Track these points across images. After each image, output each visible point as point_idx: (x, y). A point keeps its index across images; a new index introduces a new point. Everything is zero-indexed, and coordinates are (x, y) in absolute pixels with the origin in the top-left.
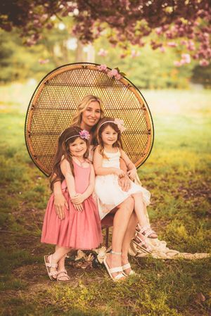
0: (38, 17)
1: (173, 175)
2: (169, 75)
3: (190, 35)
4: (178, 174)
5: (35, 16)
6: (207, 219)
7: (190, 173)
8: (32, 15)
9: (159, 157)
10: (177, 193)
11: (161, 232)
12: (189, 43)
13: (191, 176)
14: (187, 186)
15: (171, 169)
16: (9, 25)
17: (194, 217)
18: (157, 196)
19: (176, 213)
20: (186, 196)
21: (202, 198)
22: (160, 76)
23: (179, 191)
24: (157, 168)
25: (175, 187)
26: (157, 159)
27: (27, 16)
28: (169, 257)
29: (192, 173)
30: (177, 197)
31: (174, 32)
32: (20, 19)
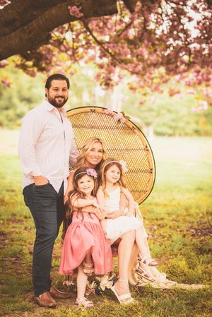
0: (62, 64)
1: (184, 216)
2: (197, 123)
3: (208, 83)
4: (189, 215)
5: (58, 63)
6: (209, 255)
7: (201, 215)
8: (55, 62)
9: (174, 199)
10: (185, 233)
11: (164, 266)
12: (207, 91)
13: (201, 217)
14: (196, 227)
15: (183, 211)
16: (33, 71)
17: (197, 254)
18: (166, 234)
19: (181, 249)
20: (193, 235)
21: (208, 237)
22: (188, 123)
23: (187, 231)
24: (170, 210)
25: (184, 226)
26: (171, 201)
27: (50, 63)
28: (167, 287)
29: (203, 214)
30: (184, 236)
31: (193, 79)
32: (44, 65)
